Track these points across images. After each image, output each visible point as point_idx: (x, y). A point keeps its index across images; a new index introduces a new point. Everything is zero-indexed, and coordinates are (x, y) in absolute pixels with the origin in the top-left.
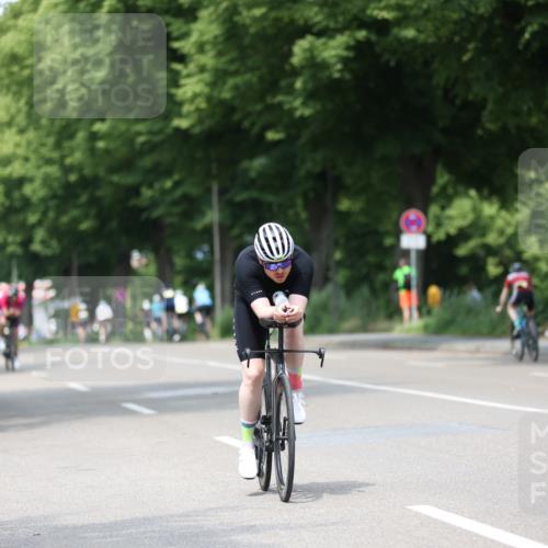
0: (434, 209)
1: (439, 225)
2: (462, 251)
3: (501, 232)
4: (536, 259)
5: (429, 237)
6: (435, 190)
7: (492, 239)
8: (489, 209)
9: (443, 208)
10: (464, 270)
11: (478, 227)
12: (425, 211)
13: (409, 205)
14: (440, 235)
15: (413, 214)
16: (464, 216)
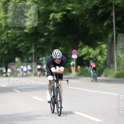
0: (79, 50)
1: (80, 53)
2: (85, 59)
3: (93, 55)
4: (100, 61)
5: (78, 56)
6: (79, 46)
7: (91, 56)
8: (91, 50)
9: (81, 50)
10: (85, 63)
11: (88, 54)
12: (77, 50)
13: (74, 49)
14: (80, 55)
15: (75, 51)
16: (85, 51)
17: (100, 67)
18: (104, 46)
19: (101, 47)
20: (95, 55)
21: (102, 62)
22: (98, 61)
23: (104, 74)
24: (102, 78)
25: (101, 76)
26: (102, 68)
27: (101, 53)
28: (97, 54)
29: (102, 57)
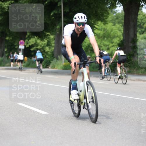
0: (26, 40)
1: (27, 44)
2: (32, 49)
3: (41, 46)
4: (48, 52)
5: (25, 46)
6: (27, 36)
7: (39, 47)
8: (39, 41)
9: (28, 40)
10: (33, 54)
11: (36, 44)
12: (24, 41)
13: (21, 39)
14: (27, 46)
15: (22, 41)
16: (33, 42)
17: (47, 58)
18: (52, 37)
19: (49, 38)
20: (43, 46)
22: (46, 52)
23: (51, 65)
24: (50, 69)
25: (48, 68)
26: (50, 59)
27: (48, 44)
29: (49, 48)
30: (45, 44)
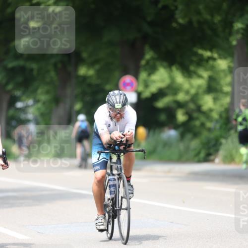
0: (143, 75)
1: (146, 86)
2: (161, 104)
3: (187, 92)
4: (211, 110)
5: (139, 95)
6: (143, 62)
7: (181, 97)
8: (180, 78)
9: (149, 75)
10: (163, 117)
11: (172, 89)
12: (136, 76)
13: (126, 72)
14: (147, 94)
15: (128, 79)
16: (162, 81)
17: (209, 130)
18: (223, 64)
19: (213, 68)
20: (193, 91)
21: (215, 115)
22: (204, 113)
23: (222, 153)
24: (217, 165)
25: (213, 161)
26: (217, 133)
27: (212, 88)
28: (201, 91)
29: (215, 100)
30: (199, 87)
